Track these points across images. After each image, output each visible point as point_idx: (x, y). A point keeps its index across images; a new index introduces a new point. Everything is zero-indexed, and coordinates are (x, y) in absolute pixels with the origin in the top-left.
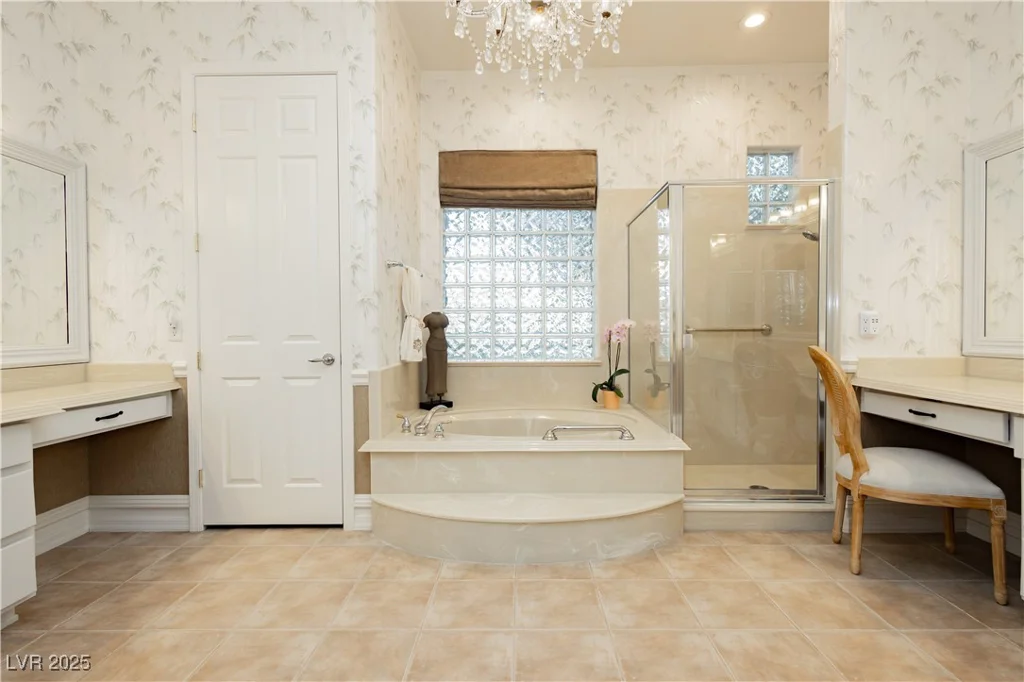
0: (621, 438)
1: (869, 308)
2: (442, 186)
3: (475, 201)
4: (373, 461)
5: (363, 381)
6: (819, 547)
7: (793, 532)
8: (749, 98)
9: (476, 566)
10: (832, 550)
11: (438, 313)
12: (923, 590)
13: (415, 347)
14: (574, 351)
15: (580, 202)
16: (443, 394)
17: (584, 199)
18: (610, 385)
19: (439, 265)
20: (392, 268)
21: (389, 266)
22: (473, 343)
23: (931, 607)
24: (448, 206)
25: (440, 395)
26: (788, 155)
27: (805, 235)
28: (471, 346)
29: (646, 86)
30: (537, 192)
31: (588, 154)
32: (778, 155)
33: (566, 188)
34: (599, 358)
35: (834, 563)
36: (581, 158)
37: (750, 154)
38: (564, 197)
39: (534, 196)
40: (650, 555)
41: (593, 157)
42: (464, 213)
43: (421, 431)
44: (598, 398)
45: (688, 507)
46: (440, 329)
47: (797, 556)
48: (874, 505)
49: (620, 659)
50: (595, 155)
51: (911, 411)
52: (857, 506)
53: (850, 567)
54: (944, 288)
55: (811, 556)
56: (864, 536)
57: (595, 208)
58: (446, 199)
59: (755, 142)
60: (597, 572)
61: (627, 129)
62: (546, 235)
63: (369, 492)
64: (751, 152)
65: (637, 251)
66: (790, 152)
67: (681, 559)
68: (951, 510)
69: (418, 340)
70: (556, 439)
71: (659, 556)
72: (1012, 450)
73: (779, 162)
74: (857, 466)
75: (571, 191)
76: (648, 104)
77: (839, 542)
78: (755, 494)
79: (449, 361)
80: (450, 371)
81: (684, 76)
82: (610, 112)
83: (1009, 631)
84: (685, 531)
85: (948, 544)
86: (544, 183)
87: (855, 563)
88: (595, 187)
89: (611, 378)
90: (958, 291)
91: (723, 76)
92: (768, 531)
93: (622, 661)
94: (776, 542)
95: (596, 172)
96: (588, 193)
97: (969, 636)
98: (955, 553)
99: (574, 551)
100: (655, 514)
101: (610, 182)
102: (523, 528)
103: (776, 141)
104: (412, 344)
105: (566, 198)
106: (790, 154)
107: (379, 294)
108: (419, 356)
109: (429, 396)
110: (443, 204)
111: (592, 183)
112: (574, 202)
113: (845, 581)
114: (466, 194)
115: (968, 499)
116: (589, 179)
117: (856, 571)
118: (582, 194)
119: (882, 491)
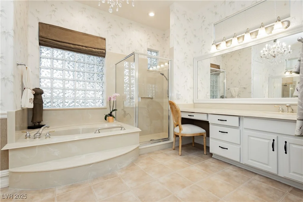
0: (121, 130)
1: (178, 92)
2: (40, 36)
3: (57, 46)
4: (10, 154)
5: (5, 117)
6: (171, 151)
7: (164, 149)
8: (148, 35)
9: (72, 185)
10: (173, 152)
11: (39, 89)
12: (193, 156)
13: (30, 102)
14: (96, 104)
15: (100, 54)
16: (40, 122)
17: (101, 54)
18: (111, 115)
19: (38, 69)
20: (19, 66)
21: (18, 64)
22: (54, 101)
23: (195, 159)
24: (43, 45)
25: (39, 123)
26: (156, 52)
27: (161, 74)
28: (54, 102)
29: (121, 23)
30: (84, 48)
31: (103, 39)
32: (154, 52)
33: (95, 49)
34: (106, 106)
35: (175, 154)
36: (100, 39)
37: (148, 51)
38: (94, 51)
39: (83, 49)
40: (132, 164)
41: (104, 40)
42: (51, 49)
43: (37, 137)
44: (107, 119)
45: (140, 148)
46: (40, 95)
47: (167, 155)
48: (184, 138)
49: (137, 196)
50: (105, 40)
51: (188, 115)
52: (180, 139)
53: (179, 154)
54: (191, 88)
55: (170, 154)
56: (182, 146)
57: (104, 57)
58: (41, 42)
59: (150, 48)
60: (119, 174)
61: (115, 34)
62: (87, 63)
63: (8, 168)
64: (149, 50)
65: (118, 73)
66: (157, 52)
67: (141, 163)
68: (194, 137)
69: (31, 99)
70: (100, 133)
71: (135, 164)
72: (208, 122)
73: (154, 54)
74: (180, 129)
75: (97, 50)
76: (122, 29)
77: (174, 149)
78: (151, 142)
79: (44, 108)
80: (44, 112)
81: (132, 24)
82: (110, 27)
83: (208, 160)
84: (139, 155)
85: (193, 145)
86: (87, 45)
87: (180, 153)
88: (105, 50)
89: (111, 112)
90: (193, 89)
91: (142, 27)
92: (159, 150)
93: (138, 197)
94: (162, 153)
95: (105, 45)
96: (103, 52)
97: (203, 163)
98: (194, 147)
99: (110, 169)
100: (133, 151)
101: (110, 49)
102: (91, 166)
103: (154, 48)
104: (29, 101)
105: (95, 52)
106: (156, 53)
107: (14, 76)
108: (31, 106)
109: (33, 123)
110: (40, 44)
111: (104, 49)
112: (98, 54)
113: (179, 158)
114: (53, 42)
115: (200, 133)
116: (103, 47)
117: (180, 155)
118: (100, 52)
119: (186, 134)
